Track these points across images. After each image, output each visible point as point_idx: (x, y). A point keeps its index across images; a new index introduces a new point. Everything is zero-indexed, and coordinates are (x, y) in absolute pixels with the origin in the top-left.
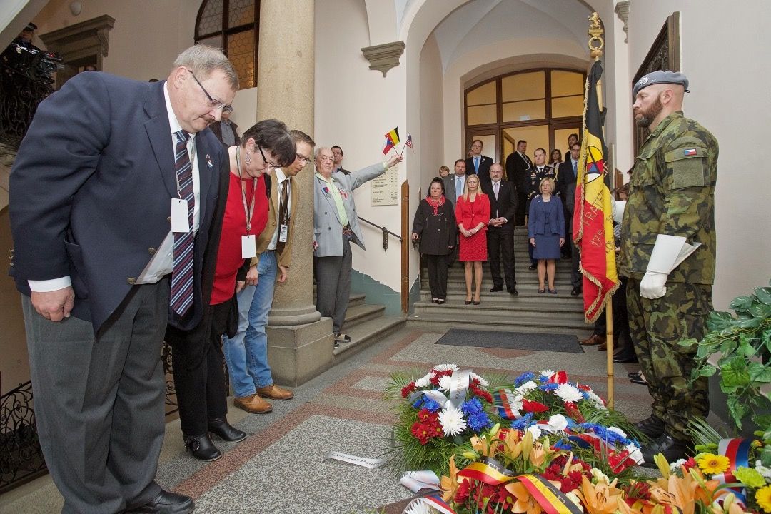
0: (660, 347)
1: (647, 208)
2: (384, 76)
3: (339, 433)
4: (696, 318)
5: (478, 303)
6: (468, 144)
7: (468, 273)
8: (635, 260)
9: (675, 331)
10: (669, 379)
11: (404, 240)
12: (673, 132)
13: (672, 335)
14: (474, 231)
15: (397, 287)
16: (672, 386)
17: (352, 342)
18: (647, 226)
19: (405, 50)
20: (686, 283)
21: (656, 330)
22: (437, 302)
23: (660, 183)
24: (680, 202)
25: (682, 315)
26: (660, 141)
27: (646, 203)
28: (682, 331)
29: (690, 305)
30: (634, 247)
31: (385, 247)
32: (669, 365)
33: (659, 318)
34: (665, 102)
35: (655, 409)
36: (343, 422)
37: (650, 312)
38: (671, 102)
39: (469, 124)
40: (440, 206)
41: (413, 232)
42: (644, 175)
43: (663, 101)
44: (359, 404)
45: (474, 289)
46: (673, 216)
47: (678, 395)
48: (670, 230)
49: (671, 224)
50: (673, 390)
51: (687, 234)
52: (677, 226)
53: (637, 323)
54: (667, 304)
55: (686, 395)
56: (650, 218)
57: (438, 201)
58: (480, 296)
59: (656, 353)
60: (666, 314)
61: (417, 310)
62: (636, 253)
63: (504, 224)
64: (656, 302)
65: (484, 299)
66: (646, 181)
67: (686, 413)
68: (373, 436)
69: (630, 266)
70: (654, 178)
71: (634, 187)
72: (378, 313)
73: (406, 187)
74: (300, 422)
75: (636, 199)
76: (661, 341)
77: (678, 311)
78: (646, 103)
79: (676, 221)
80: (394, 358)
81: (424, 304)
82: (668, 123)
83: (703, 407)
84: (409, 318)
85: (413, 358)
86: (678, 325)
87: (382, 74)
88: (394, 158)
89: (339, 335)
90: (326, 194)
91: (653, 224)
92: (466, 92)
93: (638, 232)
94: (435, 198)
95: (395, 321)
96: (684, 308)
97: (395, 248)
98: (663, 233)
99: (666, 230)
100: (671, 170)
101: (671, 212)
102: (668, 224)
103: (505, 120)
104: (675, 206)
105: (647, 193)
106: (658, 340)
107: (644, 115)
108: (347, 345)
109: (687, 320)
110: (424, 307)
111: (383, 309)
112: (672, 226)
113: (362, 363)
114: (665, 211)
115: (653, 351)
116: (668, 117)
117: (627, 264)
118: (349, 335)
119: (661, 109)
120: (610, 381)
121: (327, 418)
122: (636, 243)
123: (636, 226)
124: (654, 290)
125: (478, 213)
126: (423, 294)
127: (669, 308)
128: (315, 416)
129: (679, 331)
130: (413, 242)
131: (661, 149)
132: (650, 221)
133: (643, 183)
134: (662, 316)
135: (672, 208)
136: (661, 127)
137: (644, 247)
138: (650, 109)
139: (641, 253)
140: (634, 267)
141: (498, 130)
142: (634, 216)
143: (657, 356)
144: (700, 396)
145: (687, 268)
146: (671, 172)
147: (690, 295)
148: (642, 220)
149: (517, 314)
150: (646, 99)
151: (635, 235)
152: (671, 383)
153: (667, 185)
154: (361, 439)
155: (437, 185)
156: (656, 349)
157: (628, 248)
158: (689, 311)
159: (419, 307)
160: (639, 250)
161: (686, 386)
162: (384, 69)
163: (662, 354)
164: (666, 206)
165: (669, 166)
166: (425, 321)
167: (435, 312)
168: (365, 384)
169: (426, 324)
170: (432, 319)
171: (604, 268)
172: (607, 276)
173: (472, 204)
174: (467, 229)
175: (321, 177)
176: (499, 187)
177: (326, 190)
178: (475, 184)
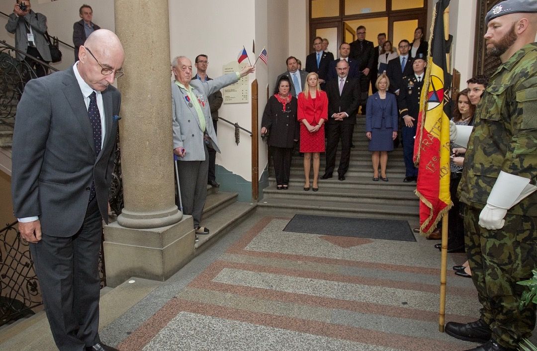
0: (493, 269)
1: (492, 142)
3: (204, 331)
4: (530, 247)
5: (317, 190)
6: (312, 37)
7: (307, 163)
8: (476, 190)
9: (510, 258)
10: (500, 297)
11: (254, 136)
12: (526, 69)
13: (506, 261)
14: (317, 127)
15: (248, 177)
16: (502, 304)
18: (490, 159)
20: (524, 216)
21: (490, 255)
22: (282, 188)
24: (527, 143)
25: (517, 244)
26: (512, 78)
28: (516, 258)
29: (526, 234)
30: (476, 178)
31: (237, 141)
32: (501, 286)
33: (494, 245)
34: (519, 32)
35: (483, 315)
36: (207, 319)
37: (487, 237)
38: (526, 32)
39: (313, 17)
40: (288, 103)
41: (262, 126)
42: (492, 109)
43: (518, 31)
44: (220, 299)
46: (519, 156)
47: (507, 312)
48: (513, 170)
49: (516, 164)
50: (502, 307)
51: (531, 174)
52: (522, 166)
53: (472, 240)
54: (504, 234)
55: (514, 312)
56: (495, 152)
57: (286, 98)
59: (489, 275)
60: (502, 242)
61: (265, 196)
62: (477, 184)
63: (345, 118)
66: (494, 116)
67: (513, 327)
68: (233, 334)
69: (472, 195)
70: (501, 114)
71: (481, 120)
72: (233, 200)
73: (255, 85)
74: (169, 319)
75: (482, 132)
76: (495, 265)
77: (514, 240)
78: (500, 33)
79: (522, 161)
80: (247, 248)
81: (273, 191)
82: (521, 56)
83: (529, 322)
84: (259, 204)
85: (264, 248)
86: (512, 252)
88: (248, 69)
89: (199, 228)
90: (188, 103)
91: (497, 157)
94: (285, 96)
95: (247, 209)
96: (520, 238)
97: (246, 143)
98: (507, 172)
99: (510, 168)
100: (521, 110)
101: (517, 152)
102: (513, 163)
103: (347, 13)
104: (522, 147)
105: (494, 127)
106: (492, 264)
107: (496, 45)
108: (207, 237)
109: (522, 248)
110: (272, 193)
111: (237, 196)
112: (516, 166)
113: (219, 254)
114: (512, 150)
115: (487, 273)
116: (521, 50)
117: (468, 192)
118: (208, 228)
119: (515, 39)
121: (193, 315)
122: (479, 174)
123: (480, 157)
124: (492, 223)
125: (319, 108)
126: (271, 181)
127: (506, 236)
128: (182, 312)
129: (513, 257)
130: (262, 137)
131: (512, 86)
132: (493, 155)
133: (490, 117)
134: (497, 243)
135: (519, 149)
136: (514, 59)
137: (486, 179)
138: (503, 40)
139: (483, 185)
140: (475, 197)
141: (340, 22)
142: (479, 147)
143: (490, 277)
144: (528, 313)
145: (526, 203)
146: (521, 112)
147: (527, 226)
148: (487, 154)
149: (355, 200)
150: (499, 29)
151: (478, 166)
152: (501, 301)
153: (516, 123)
154: (223, 337)
155: (285, 83)
156: (490, 271)
157: (470, 178)
158: (525, 240)
159: (268, 193)
160: (480, 181)
161: (515, 304)
163: (494, 276)
164: (513, 145)
165: (519, 106)
166: (273, 207)
167: (282, 197)
168: (224, 277)
169: (274, 210)
170: (279, 205)
171: (437, 191)
172: (439, 198)
173: (314, 100)
174: (311, 124)
175: (182, 86)
176: (344, 82)
177: (187, 98)
178: (315, 81)
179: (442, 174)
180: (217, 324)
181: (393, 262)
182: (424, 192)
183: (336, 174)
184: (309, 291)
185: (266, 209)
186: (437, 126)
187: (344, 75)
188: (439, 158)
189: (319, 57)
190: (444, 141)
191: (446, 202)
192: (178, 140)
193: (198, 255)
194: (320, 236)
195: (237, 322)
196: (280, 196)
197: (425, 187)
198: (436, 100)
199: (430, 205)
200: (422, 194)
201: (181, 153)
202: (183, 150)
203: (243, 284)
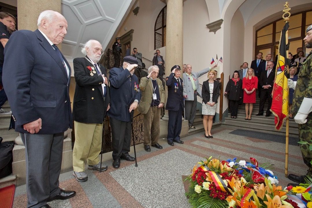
1: (303, 85)
2: (215, 34)
5: (250, 120)
7: (247, 108)
8: (295, 107)
14: (251, 92)
15: (218, 112)
17: (196, 129)
18: (302, 93)
19: (223, 22)
22: (234, 118)
23: (309, 75)
27: (303, 83)
30: (296, 102)
33: (304, 132)
39: (258, 45)
40: (237, 82)
41: (225, 91)
42: (302, 71)
44: (191, 148)
45: (249, 114)
46: (311, 90)
48: (308, 96)
49: (309, 93)
54: (309, 127)
57: (236, 80)
58: (251, 117)
60: (308, 131)
61: (226, 120)
62: (296, 105)
63: (269, 88)
64: (303, 126)
65: (252, 118)
66: (303, 74)
70: (306, 72)
74: (171, 150)
75: (300, 81)
78: (310, 37)
79: (311, 92)
81: (229, 119)
84: (222, 123)
87: (214, 33)
88: (214, 66)
89: (191, 126)
90: (189, 80)
92: (257, 32)
93: (298, 96)
94: (236, 79)
98: (305, 97)
101: (310, 88)
102: (308, 93)
103: (277, 41)
105: (304, 79)
107: (308, 43)
108: (194, 130)
110: (228, 119)
112: (310, 94)
114: (308, 87)
118: (195, 127)
120: (287, 156)
122: (297, 100)
123: (298, 93)
124: (300, 121)
125: (253, 83)
127: (310, 129)
128: (176, 149)
132: (304, 91)
133: (301, 74)
134: (305, 131)
135: (311, 86)
137: (299, 102)
139: (298, 104)
140: (294, 110)
141: (273, 46)
142: (298, 89)
148: (301, 91)
153: (311, 76)
155: (236, 74)
157: (294, 102)
160: (297, 103)
162: (215, 31)
166: (228, 125)
167: (233, 122)
168: (196, 143)
169: (228, 126)
170: (231, 124)
171: (281, 109)
172: (283, 113)
173: (250, 80)
174: (248, 91)
175: (187, 74)
176: (270, 72)
177: (189, 78)
178: (251, 72)
179: (284, 102)
180: (186, 154)
181: (278, 151)
182: (273, 109)
183: (265, 114)
184: (228, 153)
185: (225, 126)
186: (281, 81)
187: (270, 68)
188: (282, 95)
189: (259, 62)
190: (285, 87)
191: (285, 115)
192: (185, 93)
193: (189, 135)
194: (245, 137)
195: (193, 155)
196: (232, 121)
197: (275, 108)
198: (280, 70)
199: (277, 116)
200: (273, 110)
201: (186, 97)
202: (187, 96)
203: (202, 146)
